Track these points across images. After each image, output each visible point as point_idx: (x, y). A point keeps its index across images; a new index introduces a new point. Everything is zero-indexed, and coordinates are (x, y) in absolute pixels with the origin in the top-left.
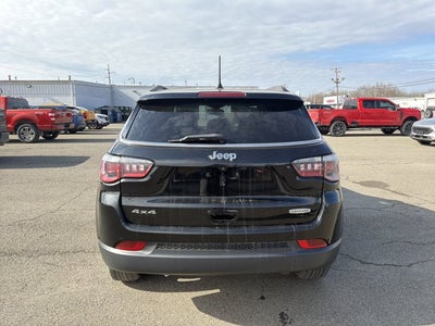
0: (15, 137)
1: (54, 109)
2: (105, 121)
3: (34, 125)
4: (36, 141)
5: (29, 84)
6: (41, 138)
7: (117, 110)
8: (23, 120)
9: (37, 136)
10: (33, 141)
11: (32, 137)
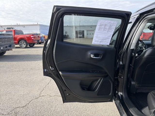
0: (18, 46)
1: (33, 35)
3: (25, 41)
4: (26, 47)
6: (28, 46)
10: (25, 48)
11: (25, 46)
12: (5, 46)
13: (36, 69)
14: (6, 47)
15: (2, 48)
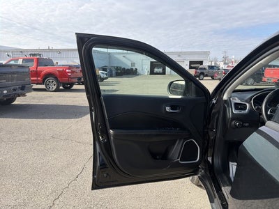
0: (43, 86)
1: (70, 67)
2: (105, 76)
3: (56, 78)
4: (57, 90)
5: (59, 51)
6: (61, 88)
7: (113, 69)
8: (49, 75)
9: (58, 87)
10: (55, 91)
11: (55, 88)
12: (13, 88)
13: (61, 137)
14: (15, 90)
15: (5, 92)
